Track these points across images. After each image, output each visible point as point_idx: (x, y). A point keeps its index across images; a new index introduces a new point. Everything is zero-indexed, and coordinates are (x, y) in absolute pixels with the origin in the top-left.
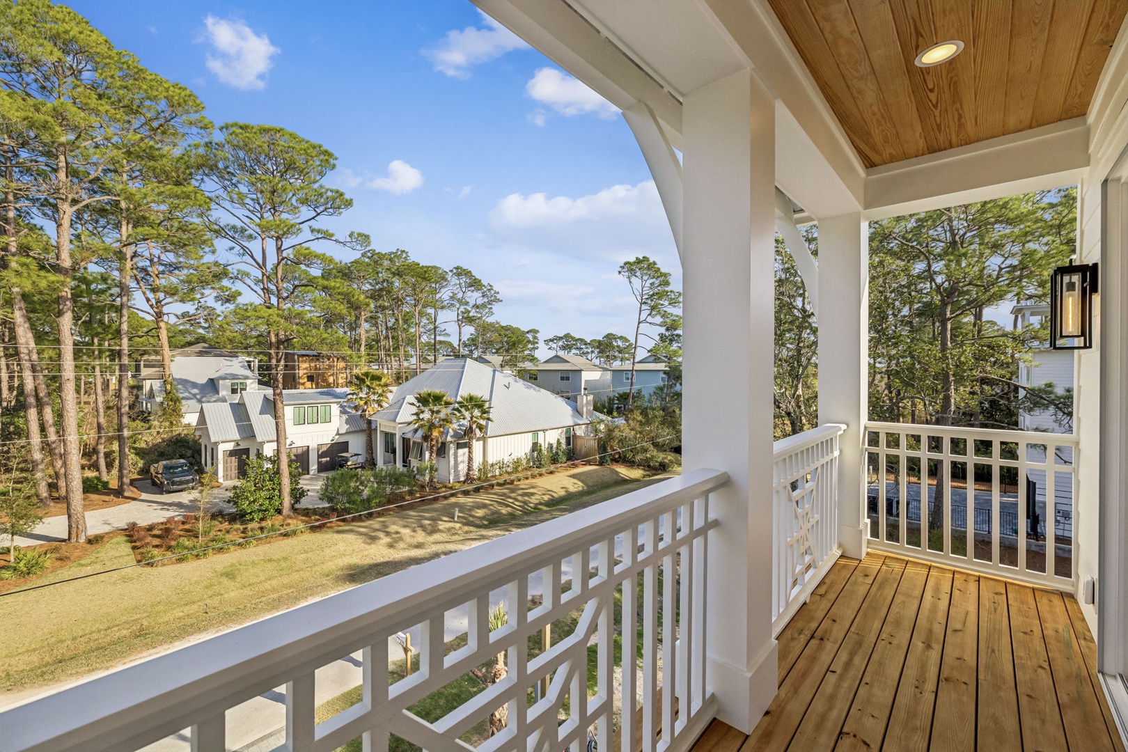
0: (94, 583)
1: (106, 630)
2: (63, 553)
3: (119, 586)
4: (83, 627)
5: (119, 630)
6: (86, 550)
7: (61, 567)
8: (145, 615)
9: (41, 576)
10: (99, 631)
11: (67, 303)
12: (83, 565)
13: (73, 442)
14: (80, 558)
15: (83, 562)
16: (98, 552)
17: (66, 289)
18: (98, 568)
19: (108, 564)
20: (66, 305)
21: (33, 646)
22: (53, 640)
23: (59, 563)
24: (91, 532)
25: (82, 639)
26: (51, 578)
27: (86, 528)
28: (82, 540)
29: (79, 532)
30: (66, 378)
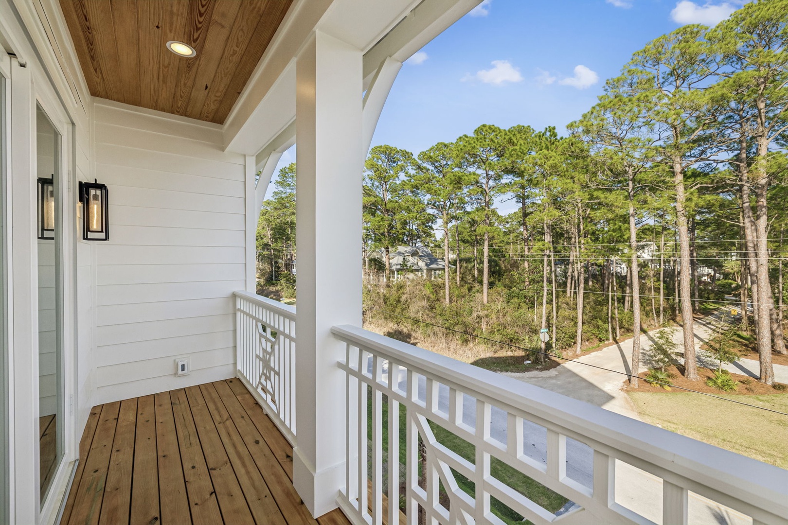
0: (757, 414)
1: (746, 447)
2: (752, 386)
3: (773, 425)
4: (732, 436)
5: (756, 453)
6: (769, 391)
7: (745, 394)
8: (781, 455)
9: (729, 393)
10: (741, 446)
11: (763, 209)
12: (759, 399)
13: (764, 310)
14: (761, 394)
15: (761, 397)
16: (776, 396)
17: (762, 200)
18: (768, 406)
19: (777, 406)
20: (762, 211)
21: (699, 429)
22: (711, 432)
23: (745, 391)
24: (777, 380)
25: (728, 443)
26: (734, 397)
27: (773, 375)
28: (770, 383)
29: (768, 377)
30: (760, 263)
